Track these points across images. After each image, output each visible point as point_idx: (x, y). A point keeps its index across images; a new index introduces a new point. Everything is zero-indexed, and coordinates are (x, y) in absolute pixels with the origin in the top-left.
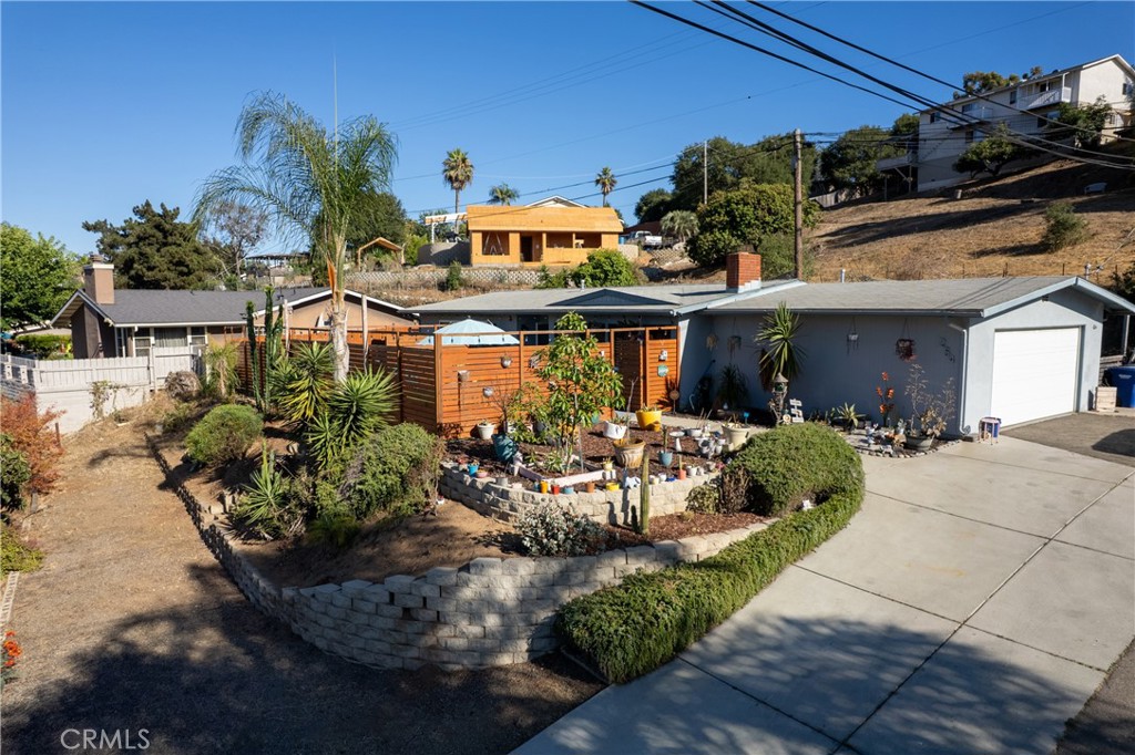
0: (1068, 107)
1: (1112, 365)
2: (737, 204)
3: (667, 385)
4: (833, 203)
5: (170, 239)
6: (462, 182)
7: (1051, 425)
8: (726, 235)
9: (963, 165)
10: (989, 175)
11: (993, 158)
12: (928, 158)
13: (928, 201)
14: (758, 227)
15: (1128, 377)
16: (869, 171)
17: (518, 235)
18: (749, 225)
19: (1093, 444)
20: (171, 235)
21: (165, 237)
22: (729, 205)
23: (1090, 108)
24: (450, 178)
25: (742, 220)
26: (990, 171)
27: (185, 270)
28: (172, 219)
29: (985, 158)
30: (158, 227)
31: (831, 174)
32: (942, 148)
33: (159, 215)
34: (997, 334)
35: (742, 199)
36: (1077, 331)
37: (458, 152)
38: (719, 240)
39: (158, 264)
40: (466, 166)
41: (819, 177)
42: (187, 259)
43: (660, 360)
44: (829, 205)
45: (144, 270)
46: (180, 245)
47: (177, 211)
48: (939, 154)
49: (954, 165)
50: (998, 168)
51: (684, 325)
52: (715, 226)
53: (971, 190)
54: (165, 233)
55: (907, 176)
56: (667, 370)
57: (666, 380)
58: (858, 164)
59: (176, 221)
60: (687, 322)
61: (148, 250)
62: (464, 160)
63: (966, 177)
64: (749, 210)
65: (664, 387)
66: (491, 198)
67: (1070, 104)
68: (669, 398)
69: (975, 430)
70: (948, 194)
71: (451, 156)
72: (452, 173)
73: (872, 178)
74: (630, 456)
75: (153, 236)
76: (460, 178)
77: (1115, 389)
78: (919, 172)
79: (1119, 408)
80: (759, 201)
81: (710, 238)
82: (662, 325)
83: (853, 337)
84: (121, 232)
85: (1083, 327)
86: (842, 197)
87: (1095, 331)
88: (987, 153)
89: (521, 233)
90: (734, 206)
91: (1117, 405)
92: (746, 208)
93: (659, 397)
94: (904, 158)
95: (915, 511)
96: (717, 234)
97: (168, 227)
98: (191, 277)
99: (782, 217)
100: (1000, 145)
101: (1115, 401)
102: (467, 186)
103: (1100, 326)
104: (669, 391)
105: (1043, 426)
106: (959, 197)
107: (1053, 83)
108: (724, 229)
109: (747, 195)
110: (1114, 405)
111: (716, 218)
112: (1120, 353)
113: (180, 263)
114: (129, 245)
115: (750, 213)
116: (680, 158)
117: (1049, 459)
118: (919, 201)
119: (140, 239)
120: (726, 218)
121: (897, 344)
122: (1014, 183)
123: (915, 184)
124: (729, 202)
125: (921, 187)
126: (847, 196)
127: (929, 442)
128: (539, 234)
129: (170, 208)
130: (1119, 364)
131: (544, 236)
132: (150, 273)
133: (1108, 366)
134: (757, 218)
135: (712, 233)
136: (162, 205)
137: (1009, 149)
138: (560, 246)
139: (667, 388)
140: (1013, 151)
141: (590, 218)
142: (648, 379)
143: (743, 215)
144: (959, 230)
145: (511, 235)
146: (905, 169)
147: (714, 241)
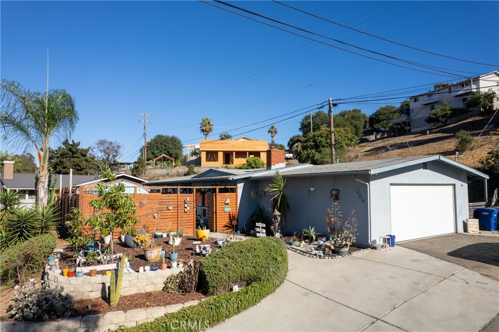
0: (475, 93)
1: (479, 207)
2: (318, 137)
3: (230, 217)
4: (374, 139)
5: (75, 155)
6: (208, 132)
7: (433, 240)
8: (313, 151)
9: (429, 120)
10: (442, 124)
11: (443, 116)
12: (415, 118)
13: (413, 136)
14: (328, 147)
15: (487, 213)
16: (390, 125)
17: (222, 153)
18: (323, 146)
19: (449, 251)
20: (76, 153)
21: (73, 154)
22: (315, 138)
23: (486, 93)
24: (203, 130)
25: (320, 144)
26: (442, 122)
27: (79, 168)
28: (76, 147)
29: (439, 117)
30: (70, 150)
31: (373, 127)
32: (420, 113)
33: (71, 145)
34: (391, 186)
35: (320, 135)
36: (451, 187)
37: (207, 119)
38: (310, 153)
39: (67, 166)
40: (210, 125)
41: (368, 128)
42: (81, 164)
43: (225, 204)
44: (372, 140)
45: (62, 168)
46: (79, 158)
47: (79, 144)
48: (420, 116)
49: (425, 120)
50: (446, 121)
51: (240, 187)
52: (308, 147)
53: (433, 131)
54: (73, 153)
55: (406, 126)
56: (230, 209)
57: (230, 214)
58: (385, 122)
59: (78, 148)
60: (242, 184)
61: (64, 160)
62: (209, 123)
63: (431, 125)
64: (323, 140)
65: (228, 218)
66: (220, 138)
67: (476, 92)
68: (231, 224)
69: (380, 242)
70: (423, 133)
71: (204, 121)
72: (204, 128)
73: (391, 128)
74: (149, 254)
75: (68, 154)
76: (207, 130)
77: (478, 220)
78: (411, 124)
79: (481, 231)
80: (328, 135)
81: (306, 153)
82: (227, 186)
83: (312, 189)
84: (56, 152)
85: (454, 185)
86: (379, 136)
87: (463, 188)
88: (440, 114)
89: (224, 152)
90: (317, 138)
91: (480, 229)
92: (322, 139)
93: (225, 224)
94: (404, 118)
95: (306, 294)
96: (309, 151)
97: (74, 150)
98: (82, 171)
99: (339, 143)
100: (445, 111)
101: (478, 226)
102: (210, 134)
103: (466, 185)
104: (231, 220)
105: (429, 241)
106: (428, 133)
107: (468, 83)
108: (312, 149)
109: (322, 133)
110: (478, 229)
111: (309, 143)
112: (484, 201)
113: (78, 165)
114: (58, 158)
115: (324, 141)
116: (303, 120)
117: (414, 261)
118: (409, 136)
119: (62, 155)
120: (313, 143)
121: (331, 192)
122: (453, 127)
123: (410, 130)
124: (314, 136)
125: (412, 131)
126: (381, 136)
127: (346, 249)
128: (232, 152)
129: (76, 142)
130: (483, 207)
131: (234, 153)
132: (64, 170)
133: (476, 207)
134: (327, 143)
135: (307, 150)
136: (73, 141)
137: (449, 112)
138: (242, 157)
139: (230, 219)
140: (451, 113)
141: (255, 145)
142: (218, 214)
143: (321, 142)
144: (421, 146)
145: (219, 153)
146: (404, 123)
147: (308, 154)
